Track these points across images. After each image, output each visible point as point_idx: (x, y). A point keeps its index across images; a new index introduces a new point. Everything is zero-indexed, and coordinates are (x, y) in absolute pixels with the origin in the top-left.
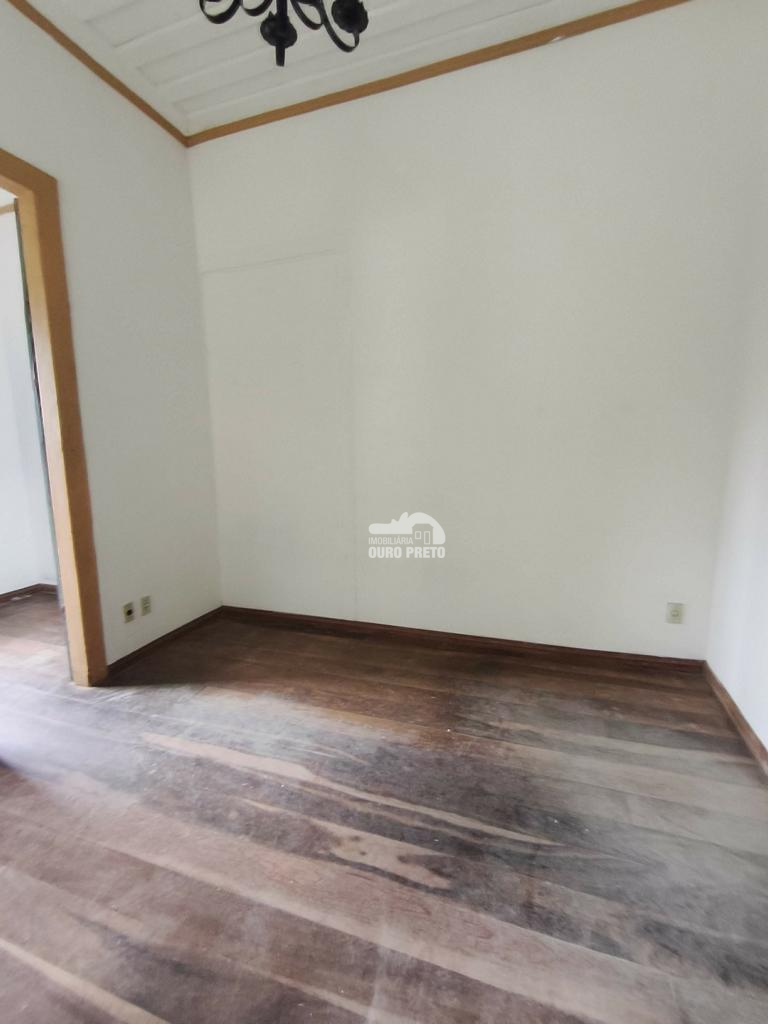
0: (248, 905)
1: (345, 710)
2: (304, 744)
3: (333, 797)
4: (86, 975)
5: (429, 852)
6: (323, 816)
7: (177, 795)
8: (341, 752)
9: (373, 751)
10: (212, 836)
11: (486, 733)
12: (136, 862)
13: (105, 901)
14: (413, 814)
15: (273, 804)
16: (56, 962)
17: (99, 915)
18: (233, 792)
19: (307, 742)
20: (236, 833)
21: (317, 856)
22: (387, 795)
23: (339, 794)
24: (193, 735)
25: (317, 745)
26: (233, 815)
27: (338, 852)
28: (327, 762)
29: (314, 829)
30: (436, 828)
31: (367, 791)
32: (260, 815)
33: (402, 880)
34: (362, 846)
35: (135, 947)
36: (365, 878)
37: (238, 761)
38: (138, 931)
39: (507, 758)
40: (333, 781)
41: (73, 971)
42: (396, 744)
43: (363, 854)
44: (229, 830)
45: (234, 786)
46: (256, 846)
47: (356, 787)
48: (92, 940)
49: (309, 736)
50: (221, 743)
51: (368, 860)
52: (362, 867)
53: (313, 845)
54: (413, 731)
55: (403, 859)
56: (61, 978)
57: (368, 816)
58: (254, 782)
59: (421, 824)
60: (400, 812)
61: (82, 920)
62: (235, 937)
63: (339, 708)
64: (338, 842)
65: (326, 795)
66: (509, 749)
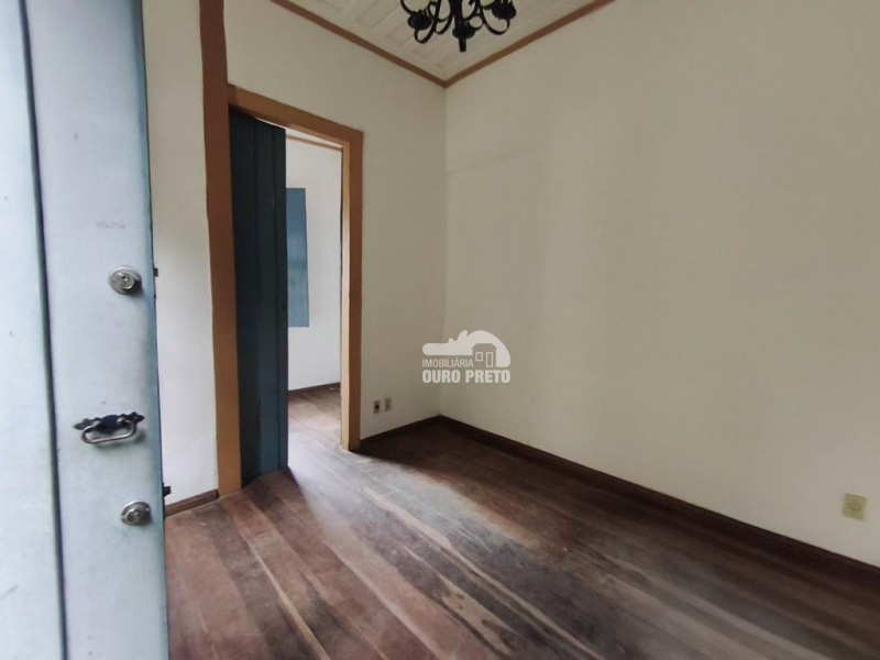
0: (382, 607)
1: (492, 510)
2: (456, 524)
3: (459, 565)
4: (295, 603)
5: (506, 627)
6: (446, 575)
7: (369, 530)
8: (477, 538)
9: (500, 545)
10: (378, 560)
11: (597, 562)
12: (336, 558)
13: (315, 572)
14: (507, 597)
15: (419, 555)
16: (285, 590)
17: (311, 577)
18: (400, 539)
19: (458, 524)
20: (392, 564)
21: (431, 597)
22: (496, 577)
23: (463, 564)
24: (392, 497)
25: (462, 527)
26: (394, 552)
27: (446, 600)
28: (464, 541)
29: (437, 580)
30: (520, 614)
31: (483, 570)
32: (410, 558)
33: (479, 636)
34: (462, 603)
35: (320, 600)
36: (455, 623)
37: (411, 521)
38: (325, 594)
39: (605, 587)
40: (462, 553)
41: (291, 599)
42: (519, 546)
43: (461, 608)
44: (388, 560)
45: (402, 535)
46: (400, 576)
47: (476, 565)
48: (303, 588)
49: (461, 520)
50: (404, 507)
51: (462, 614)
52: (457, 616)
53: (432, 590)
54: (536, 541)
55: (485, 622)
56: (285, 599)
57: (475, 586)
58: (414, 537)
59: (509, 606)
60: (498, 591)
61: (303, 577)
62: (369, 620)
63: (490, 508)
64: (448, 593)
65: (453, 561)
66: (611, 581)
